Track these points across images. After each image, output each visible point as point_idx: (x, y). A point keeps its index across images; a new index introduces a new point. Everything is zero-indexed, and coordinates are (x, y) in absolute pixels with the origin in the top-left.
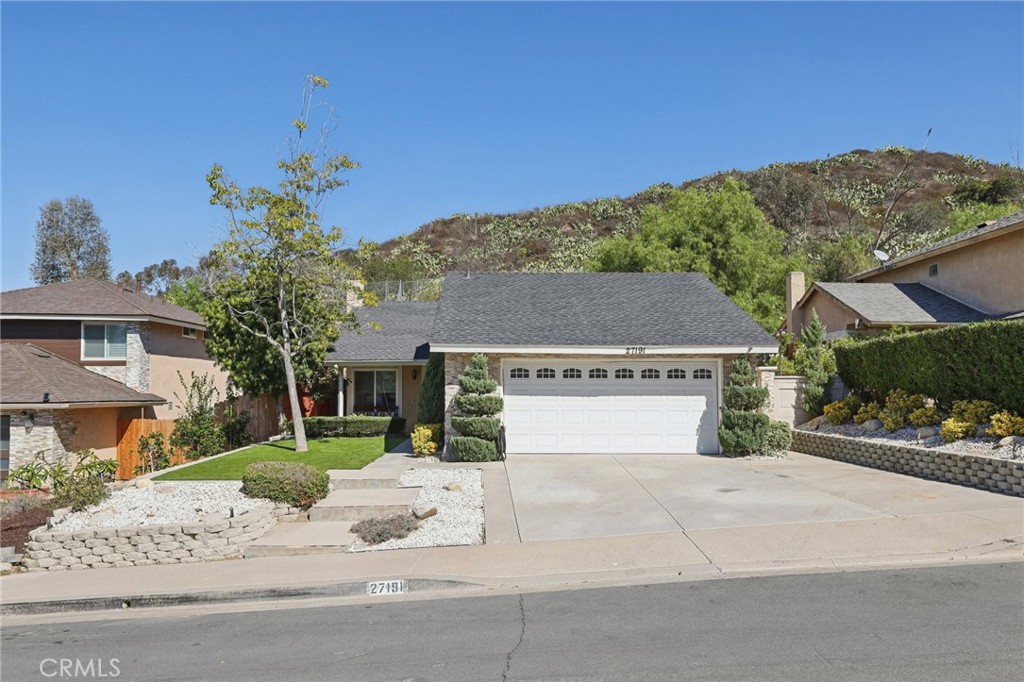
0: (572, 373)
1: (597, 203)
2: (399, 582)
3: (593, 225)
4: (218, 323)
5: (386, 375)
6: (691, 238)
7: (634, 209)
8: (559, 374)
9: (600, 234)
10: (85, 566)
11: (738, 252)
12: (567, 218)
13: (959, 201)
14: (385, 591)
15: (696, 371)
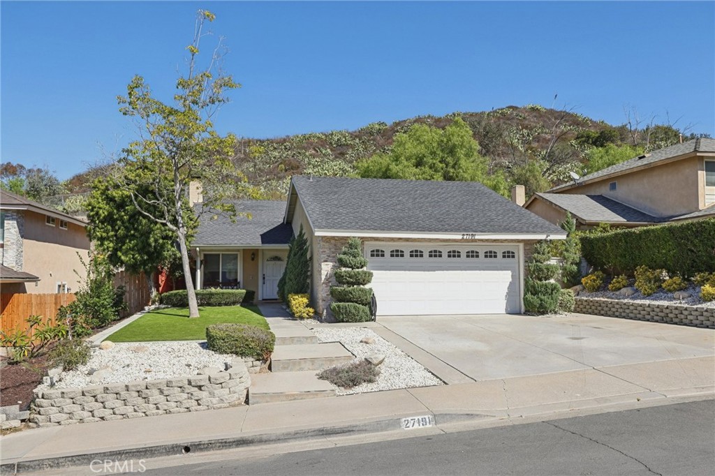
0: (416, 254)
1: (332, 134)
2: (426, 417)
3: (331, 150)
4: (101, 212)
5: (231, 256)
6: (429, 160)
7: (360, 140)
8: (407, 254)
9: (336, 157)
10: (97, 419)
11: (464, 172)
12: (312, 144)
13: (579, 143)
14: (416, 425)
15: (504, 253)
